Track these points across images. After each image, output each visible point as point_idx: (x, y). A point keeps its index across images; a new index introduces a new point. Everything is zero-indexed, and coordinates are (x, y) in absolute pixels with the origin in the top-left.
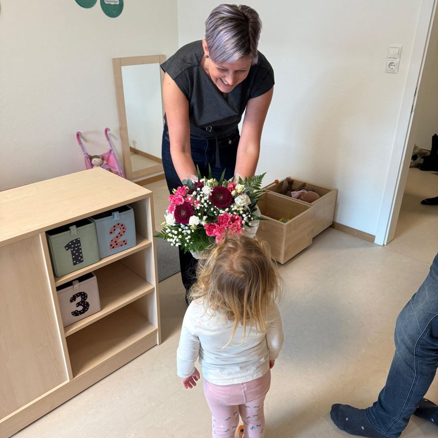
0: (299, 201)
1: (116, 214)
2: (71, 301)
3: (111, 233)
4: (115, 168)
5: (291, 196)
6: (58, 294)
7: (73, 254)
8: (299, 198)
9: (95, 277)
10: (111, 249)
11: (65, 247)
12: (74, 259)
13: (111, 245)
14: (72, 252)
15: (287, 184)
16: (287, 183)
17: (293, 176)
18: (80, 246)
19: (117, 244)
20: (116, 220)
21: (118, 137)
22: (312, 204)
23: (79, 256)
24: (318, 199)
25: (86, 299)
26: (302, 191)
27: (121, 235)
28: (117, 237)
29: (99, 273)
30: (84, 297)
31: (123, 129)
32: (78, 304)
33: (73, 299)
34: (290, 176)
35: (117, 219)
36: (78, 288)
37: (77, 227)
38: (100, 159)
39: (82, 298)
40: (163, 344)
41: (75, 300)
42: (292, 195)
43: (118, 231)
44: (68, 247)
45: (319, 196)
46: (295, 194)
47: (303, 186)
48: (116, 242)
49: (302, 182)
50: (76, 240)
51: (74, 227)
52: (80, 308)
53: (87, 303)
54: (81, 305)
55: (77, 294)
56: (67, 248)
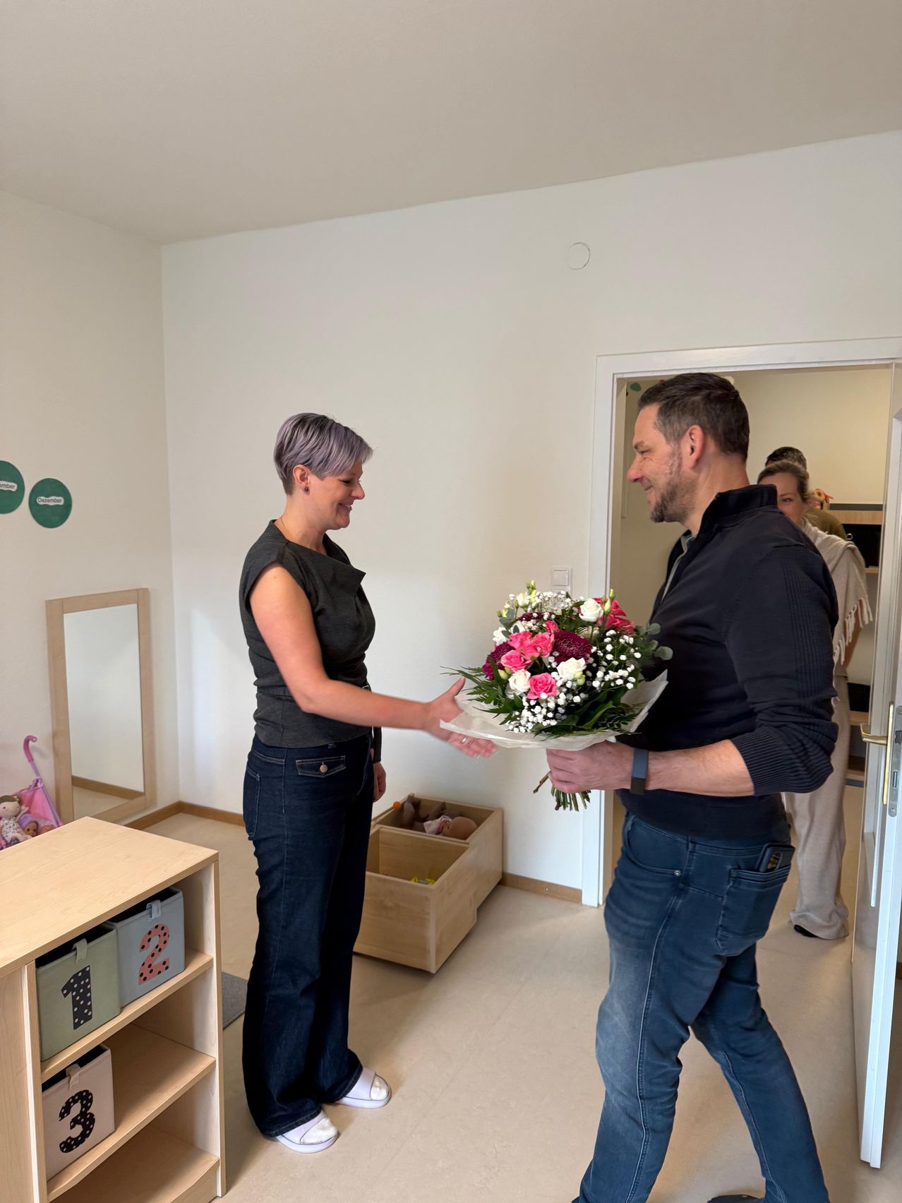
0: (440, 839)
1: (156, 905)
2: (62, 1116)
3: (143, 947)
4: (46, 819)
5: (423, 830)
6: (44, 1099)
7: (75, 1003)
8: (439, 832)
9: (108, 1053)
10: (140, 984)
11: (63, 990)
12: (75, 1015)
13: (141, 975)
14: (74, 998)
15: (412, 809)
16: (411, 805)
17: (418, 792)
18: (89, 983)
19: (151, 971)
20: (155, 919)
21: (49, 752)
22: (467, 841)
23: (85, 1006)
24: (477, 831)
25: (89, 1108)
26: (442, 819)
27: (160, 950)
28: (153, 955)
29: (116, 1042)
30: (87, 1103)
31: (60, 734)
32: (75, 1122)
33: (66, 1109)
34: (413, 792)
35: (158, 916)
36: (77, 1082)
37: (89, 941)
38: (16, 803)
39: (83, 1106)
40: (228, 1194)
41: (68, 1113)
42: (426, 828)
43: (156, 940)
44: (68, 988)
45: (475, 825)
46: (432, 825)
47: (442, 809)
48: (150, 966)
49: (438, 802)
50: (84, 971)
51: (84, 942)
52: (79, 1129)
53: (92, 1115)
54: (79, 1123)
55: (73, 1098)
56: (65, 992)
